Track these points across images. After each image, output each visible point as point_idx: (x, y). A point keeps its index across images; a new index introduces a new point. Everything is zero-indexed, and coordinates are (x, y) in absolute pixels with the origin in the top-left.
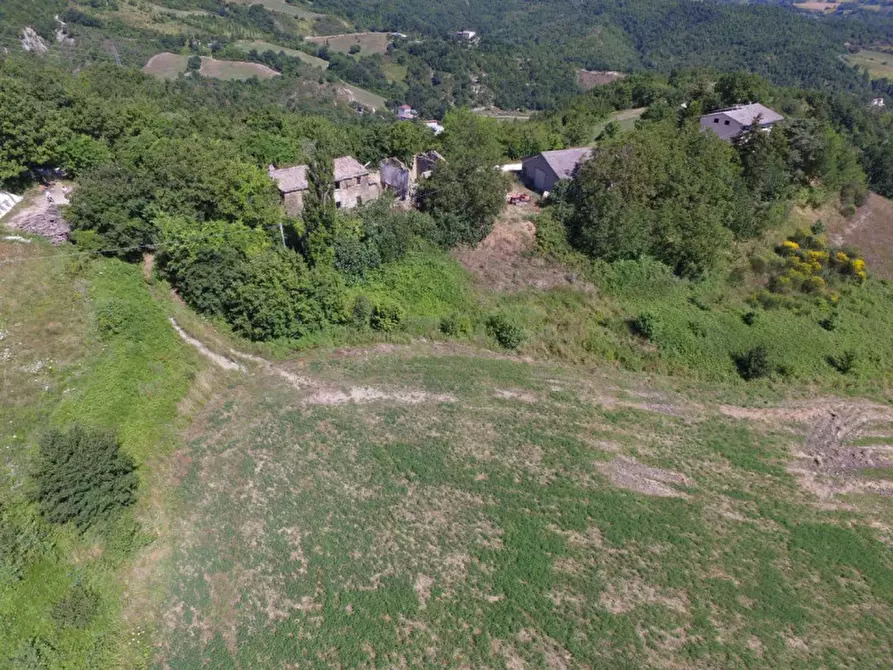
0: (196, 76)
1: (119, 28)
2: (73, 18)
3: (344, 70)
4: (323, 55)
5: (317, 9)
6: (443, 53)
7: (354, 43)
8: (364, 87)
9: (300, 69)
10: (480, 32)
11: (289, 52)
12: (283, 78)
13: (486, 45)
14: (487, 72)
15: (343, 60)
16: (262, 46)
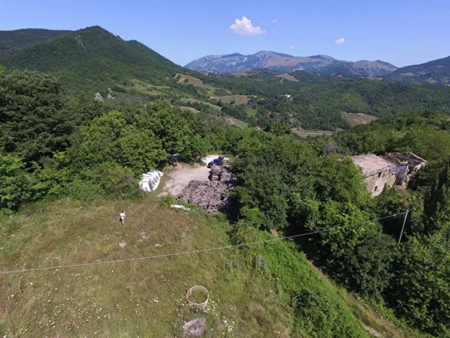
1: (133, 93)
2: (116, 89)
3: (229, 111)
4: (219, 104)
5: (216, 86)
6: (275, 104)
7: (233, 99)
8: (237, 118)
9: (209, 110)
10: (292, 96)
11: (204, 103)
12: (201, 113)
13: (296, 100)
14: (296, 112)
15: (228, 106)
16: (193, 100)
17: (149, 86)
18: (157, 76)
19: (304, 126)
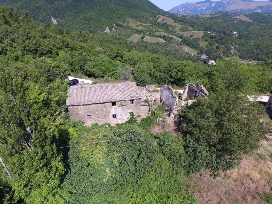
0: (142, 41)
1: (128, 27)
2: (118, 25)
3: (186, 42)
4: (181, 37)
5: (183, 24)
6: (223, 38)
7: (192, 34)
8: (191, 47)
9: (172, 41)
10: (238, 32)
11: (170, 36)
12: (166, 43)
13: (240, 37)
14: (238, 45)
15: (187, 39)
16: (163, 34)
17: (138, 23)
18: (145, 17)
19: (242, 56)
